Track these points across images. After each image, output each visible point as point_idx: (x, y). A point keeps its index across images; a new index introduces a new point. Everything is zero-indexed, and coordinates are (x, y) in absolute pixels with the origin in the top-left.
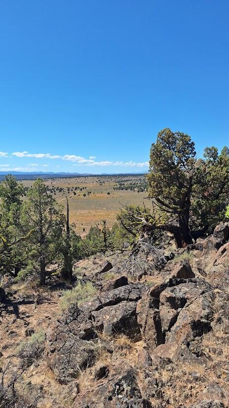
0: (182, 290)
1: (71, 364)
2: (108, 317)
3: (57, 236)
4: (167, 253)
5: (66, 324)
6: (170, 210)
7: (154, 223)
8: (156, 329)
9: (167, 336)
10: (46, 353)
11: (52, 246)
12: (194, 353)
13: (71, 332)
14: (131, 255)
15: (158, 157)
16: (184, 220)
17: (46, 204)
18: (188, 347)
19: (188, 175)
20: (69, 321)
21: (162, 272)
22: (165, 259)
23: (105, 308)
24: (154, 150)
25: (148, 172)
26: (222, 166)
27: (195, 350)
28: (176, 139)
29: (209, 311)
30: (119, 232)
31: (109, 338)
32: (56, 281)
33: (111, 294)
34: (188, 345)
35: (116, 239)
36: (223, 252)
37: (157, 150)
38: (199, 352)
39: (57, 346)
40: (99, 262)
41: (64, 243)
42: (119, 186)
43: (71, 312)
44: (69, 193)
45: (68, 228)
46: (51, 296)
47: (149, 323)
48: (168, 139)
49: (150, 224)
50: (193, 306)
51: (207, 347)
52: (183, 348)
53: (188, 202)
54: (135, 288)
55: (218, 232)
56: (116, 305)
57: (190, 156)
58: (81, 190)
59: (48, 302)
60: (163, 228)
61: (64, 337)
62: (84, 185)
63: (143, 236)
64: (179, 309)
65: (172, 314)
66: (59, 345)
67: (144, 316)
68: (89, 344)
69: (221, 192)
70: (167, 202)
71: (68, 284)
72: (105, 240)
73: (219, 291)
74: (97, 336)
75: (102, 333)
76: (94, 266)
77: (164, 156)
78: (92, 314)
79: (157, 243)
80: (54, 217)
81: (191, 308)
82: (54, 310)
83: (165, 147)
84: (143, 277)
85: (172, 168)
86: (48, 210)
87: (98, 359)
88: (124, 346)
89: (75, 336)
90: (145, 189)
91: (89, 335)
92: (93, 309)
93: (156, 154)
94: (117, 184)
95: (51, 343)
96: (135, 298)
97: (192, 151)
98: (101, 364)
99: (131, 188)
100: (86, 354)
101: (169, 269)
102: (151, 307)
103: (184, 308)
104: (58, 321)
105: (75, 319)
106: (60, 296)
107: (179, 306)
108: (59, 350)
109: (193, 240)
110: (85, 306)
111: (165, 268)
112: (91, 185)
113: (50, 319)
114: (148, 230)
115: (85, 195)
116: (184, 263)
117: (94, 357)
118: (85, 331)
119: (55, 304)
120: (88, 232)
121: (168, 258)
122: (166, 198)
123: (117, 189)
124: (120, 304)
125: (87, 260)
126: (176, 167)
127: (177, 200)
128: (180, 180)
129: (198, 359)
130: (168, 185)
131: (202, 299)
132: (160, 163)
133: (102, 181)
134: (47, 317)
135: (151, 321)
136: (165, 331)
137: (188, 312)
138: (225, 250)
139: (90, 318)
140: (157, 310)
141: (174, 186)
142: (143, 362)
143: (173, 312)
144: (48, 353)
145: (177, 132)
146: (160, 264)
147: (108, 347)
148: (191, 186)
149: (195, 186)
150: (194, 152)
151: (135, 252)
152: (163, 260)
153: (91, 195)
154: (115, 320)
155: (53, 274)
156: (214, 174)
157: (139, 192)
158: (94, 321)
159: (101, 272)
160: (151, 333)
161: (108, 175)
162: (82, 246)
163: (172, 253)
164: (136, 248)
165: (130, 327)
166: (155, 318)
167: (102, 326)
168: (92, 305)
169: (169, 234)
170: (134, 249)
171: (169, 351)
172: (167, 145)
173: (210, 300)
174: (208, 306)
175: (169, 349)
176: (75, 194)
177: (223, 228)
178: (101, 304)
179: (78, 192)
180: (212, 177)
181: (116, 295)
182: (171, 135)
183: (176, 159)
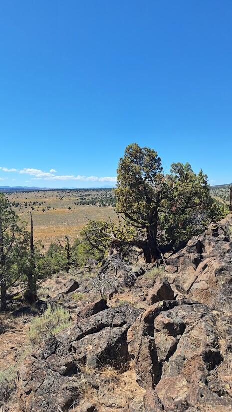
0: (179, 314)
1: (50, 406)
2: (91, 347)
3: (20, 256)
4: (135, 269)
5: (42, 359)
6: (140, 225)
7: (123, 239)
8: (152, 359)
9: (163, 367)
10: (19, 394)
11: (15, 266)
12: (215, 392)
13: (49, 368)
14: (100, 273)
15: (126, 172)
16: (152, 235)
17: (8, 220)
18: (207, 385)
19: (156, 190)
20: (46, 355)
21: (133, 290)
22: (134, 276)
23: (87, 336)
24: (122, 165)
25: (115, 187)
26: (188, 181)
27: (216, 388)
28: (144, 154)
29: (213, 337)
30: (82, 249)
31: (94, 371)
32: (18, 305)
33: (93, 320)
34: (206, 382)
35: (80, 255)
36: (204, 268)
37: (125, 165)
38: (220, 390)
39: (34, 385)
40: (62, 281)
41: (28, 264)
42: (80, 201)
43: (48, 345)
44: (26, 208)
45: (32, 246)
46: (15, 323)
47: (143, 353)
48: (136, 154)
49: (119, 240)
50: (194, 332)
51: (226, 382)
52: (201, 386)
53: (156, 216)
54: (118, 312)
55: (190, 247)
56: (99, 333)
57: (157, 171)
58: (40, 205)
59: (12, 330)
60: (132, 243)
61: (41, 374)
62: (43, 200)
63: (112, 252)
64: (179, 336)
65: (171, 342)
66: (36, 384)
67: (137, 345)
68: (72, 381)
69: (187, 207)
70: (135, 217)
71: (33, 309)
72: (69, 257)
73: (218, 313)
74: (80, 371)
75: (85, 367)
76: (58, 285)
77: (132, 171)
78: (73, 345)
79: (126, 259)
80: (17, 235)
81: (192, 335)
82: (19, 339)
83: (132, 162)
84: (114, 295)
85: (140, 183)
86: (10, 227)
87: (83, 398)
88: (111, 379)
89: (55, 373)
90: (107, 204)
91: (72, 370)
92: (73, 338)
93: (125, 169)
94: (78, 198)
95: (25, 383)
96: (119, 323)
97: (158, 166)
98: (88, 404)
99: (93, 203)
100: (69, 393)
101: (139, 286)
102: (144, 335)
103: (184, 335)
104: (34, 356)
105: (54, 353)
106: (25, 322)
107: (178, 333)
108: (36, 391)
109: (162, 255)
110: (63, 336)
111: (136, 285)
112: (50, 199)
113: (16, 350)
114: (117, 246)
115: (44, 210)
116: (164, 281)
117: (78, 395)
118: (66, 365)
119: (20, 332)
120: (47, 249)
121: (137, 274)
122: (134, 213)
123: (78, 203)
124: (103, 331)
125: (49, 279)
126: (144, 182)
127: (145, 214)
128: (149, 195)
129: (221, 400)
130: (137, 200)
131: (204, 323)
132: (129, 177)
133: (62, 196)
134: (12, 348)
135: (145, 351)
136: (162, 361)
137: (189, 339)
138: (206, 266)
139: (70, 350)
140: (152, 338)
141: (142, 201)
142: (152, 406)
143: (171, 340)
144: (22, 395)
145: (144, 147)
146: (130, 281)
147: (93, 382)
148: (159, 200)
149: (163, 201)
150: (160, 167)
151: (104, 270)
152: (133, 276)
153: (51, 210)
154: (99, 350)
155: (15, 298)
156: (181, 190)
157: (100, 206)
158: (75, 352)
159: (67, 293)
160: (145, 364)
161: (69, 190)
162: (43, 264)
163: (141, 269)
164: (105, 265)
165: (115, 357)
166: (150, 347)
167: (85, 358)
168: (71, 335)
169: (139, 250)
170: (103, 267)
171: (176, 387)
172: (135, 160)
173: (212, 324)
174: (212, 332)
175: (174, 384)
176: (33, 209)
177: (196, 243)
178: (81, 333)
179: (36, 207)
180: (178, 192)
181: (98, 321)
182: (138, 151)
183: (144, 174)
